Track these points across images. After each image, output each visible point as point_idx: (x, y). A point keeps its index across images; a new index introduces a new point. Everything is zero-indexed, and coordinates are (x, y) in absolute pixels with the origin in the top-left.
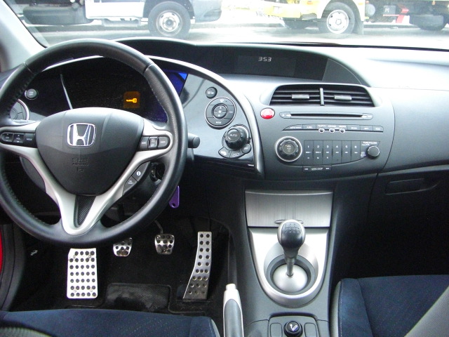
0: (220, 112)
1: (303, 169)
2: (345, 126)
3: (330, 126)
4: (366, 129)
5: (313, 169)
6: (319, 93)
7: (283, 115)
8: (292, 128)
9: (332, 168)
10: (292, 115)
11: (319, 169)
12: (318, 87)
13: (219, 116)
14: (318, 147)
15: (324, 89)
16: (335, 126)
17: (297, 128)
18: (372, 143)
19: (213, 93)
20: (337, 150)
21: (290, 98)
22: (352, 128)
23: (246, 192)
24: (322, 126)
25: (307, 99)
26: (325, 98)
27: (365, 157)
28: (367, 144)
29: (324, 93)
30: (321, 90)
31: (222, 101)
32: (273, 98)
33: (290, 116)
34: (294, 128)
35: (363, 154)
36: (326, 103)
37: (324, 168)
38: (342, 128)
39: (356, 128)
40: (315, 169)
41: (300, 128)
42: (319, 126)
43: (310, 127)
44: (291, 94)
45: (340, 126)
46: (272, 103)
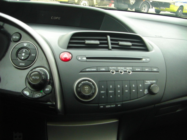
0: (23, 54)
1: (99, 106)
2: (131, 68)
3: (119, 68)
4: (147, 70)
5: (107, 106)
6: (107, 40)
7: (80, 59)
8: (87, 70)
9: (122, 105)
10: (87, 58)
11: (112, 106)
12: (105, 35)
13: (23, 58)
14: (111, 87)
15: (110, 37)
16: (123, 68)
17: (93, 70)
18: (152, 81)
19: (18, 38)
20: (126, 89)
21: (84, 43)
22: (137, 70)
23: (48, 125)
24: (113, 68)
25: (97, 44)
26: (112, 44)
27: (147, 93)
28: (148, 82)
29: (111, 40)
30: (109, 37)
31: (25, 45)
32: (70, 43)
33: (85, 59)
34: (90, 70)
35: (146, 91)
36: (113, 48)
37: (117, 105)
38: (128, 69)
39: (139, 70)
40: (109, 106)
41: (95, 70)
42: (111, 68)
43: (103, 69)
44: (84, 39)
45: (127, 68)
46: (69, 47)
